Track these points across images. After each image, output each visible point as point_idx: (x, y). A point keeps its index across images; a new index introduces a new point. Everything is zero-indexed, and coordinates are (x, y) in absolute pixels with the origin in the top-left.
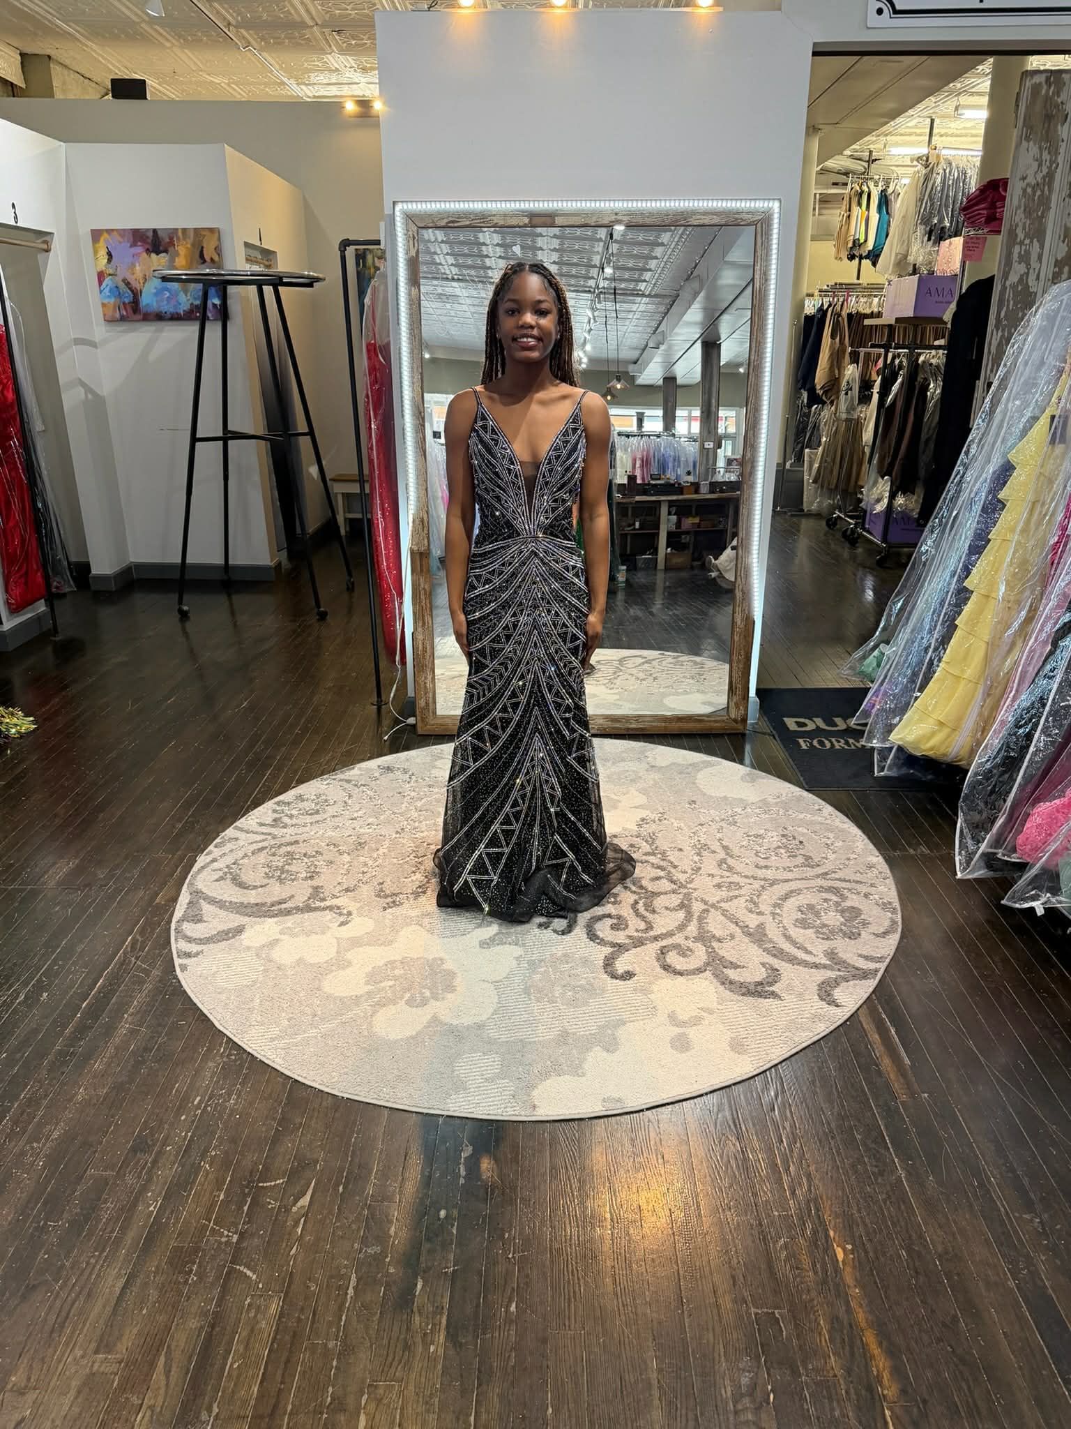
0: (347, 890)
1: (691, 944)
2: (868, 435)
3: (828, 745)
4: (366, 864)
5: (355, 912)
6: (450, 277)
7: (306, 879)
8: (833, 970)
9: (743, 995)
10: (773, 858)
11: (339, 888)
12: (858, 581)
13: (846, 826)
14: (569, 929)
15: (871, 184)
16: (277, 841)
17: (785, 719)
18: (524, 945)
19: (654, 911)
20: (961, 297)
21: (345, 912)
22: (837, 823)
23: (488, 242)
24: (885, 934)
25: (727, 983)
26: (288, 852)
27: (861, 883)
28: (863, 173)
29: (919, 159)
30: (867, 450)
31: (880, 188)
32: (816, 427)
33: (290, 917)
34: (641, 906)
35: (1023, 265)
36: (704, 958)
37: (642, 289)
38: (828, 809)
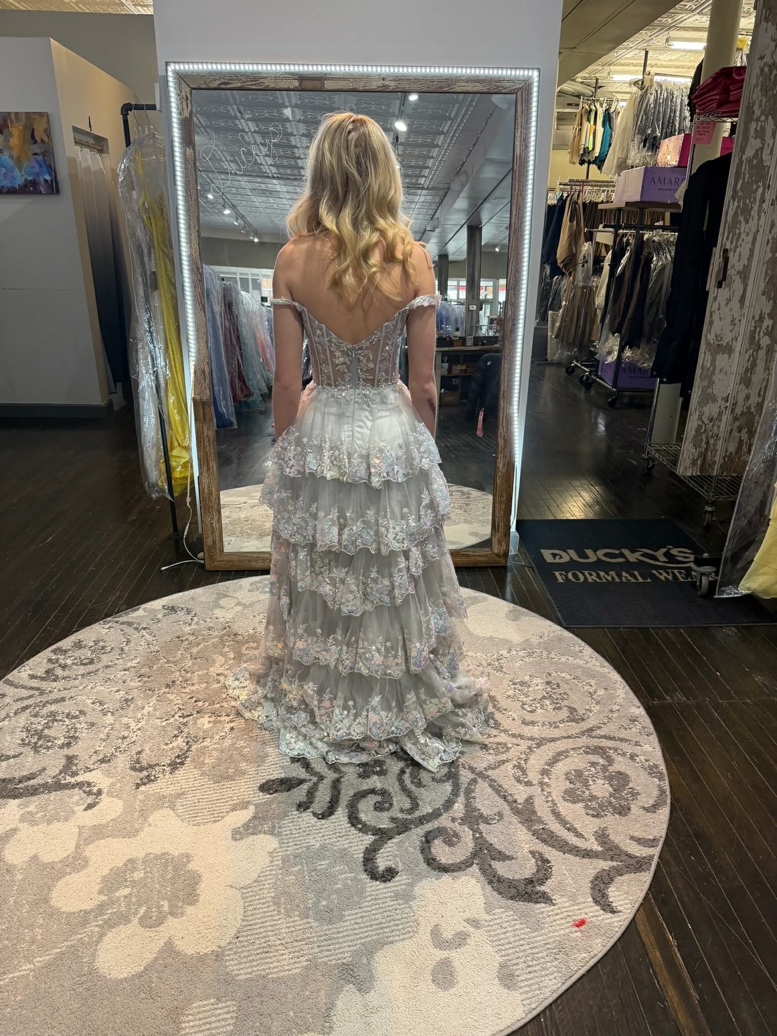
0: (103, 761)
1: (456, 826)
2: (600, 300)
3: (582, 579)
4: (128, 727)
5: (105, 791)
6: (270, 175)
7: (62, 747)
8: (605, 859)
9: (512, 898)
10: (539, 711)
11: (95, 758)
12: (593, 420)
13: (606, 670)
14: (329, 811)
15: (598, 105)
16: (44, 698)
17: (542, 551)
18: (279, 834)
19: (419, 784)
20: (692, 178)
21: (95, 790)
22: (598, 668)
23: (299, 145)
24: (654, 808)
25: (495, 881)
26: (51, 712)
27: (626, 740)
28: (592, 96)
29: (636, 83)
30: (599, 313)
31: (604, 109)
32: (557, 293)
33: (34, 798)
34: (407, 778)
35: (759, 140)
36: (471, 845)
37: (422, 183)
38: (588, 651)
